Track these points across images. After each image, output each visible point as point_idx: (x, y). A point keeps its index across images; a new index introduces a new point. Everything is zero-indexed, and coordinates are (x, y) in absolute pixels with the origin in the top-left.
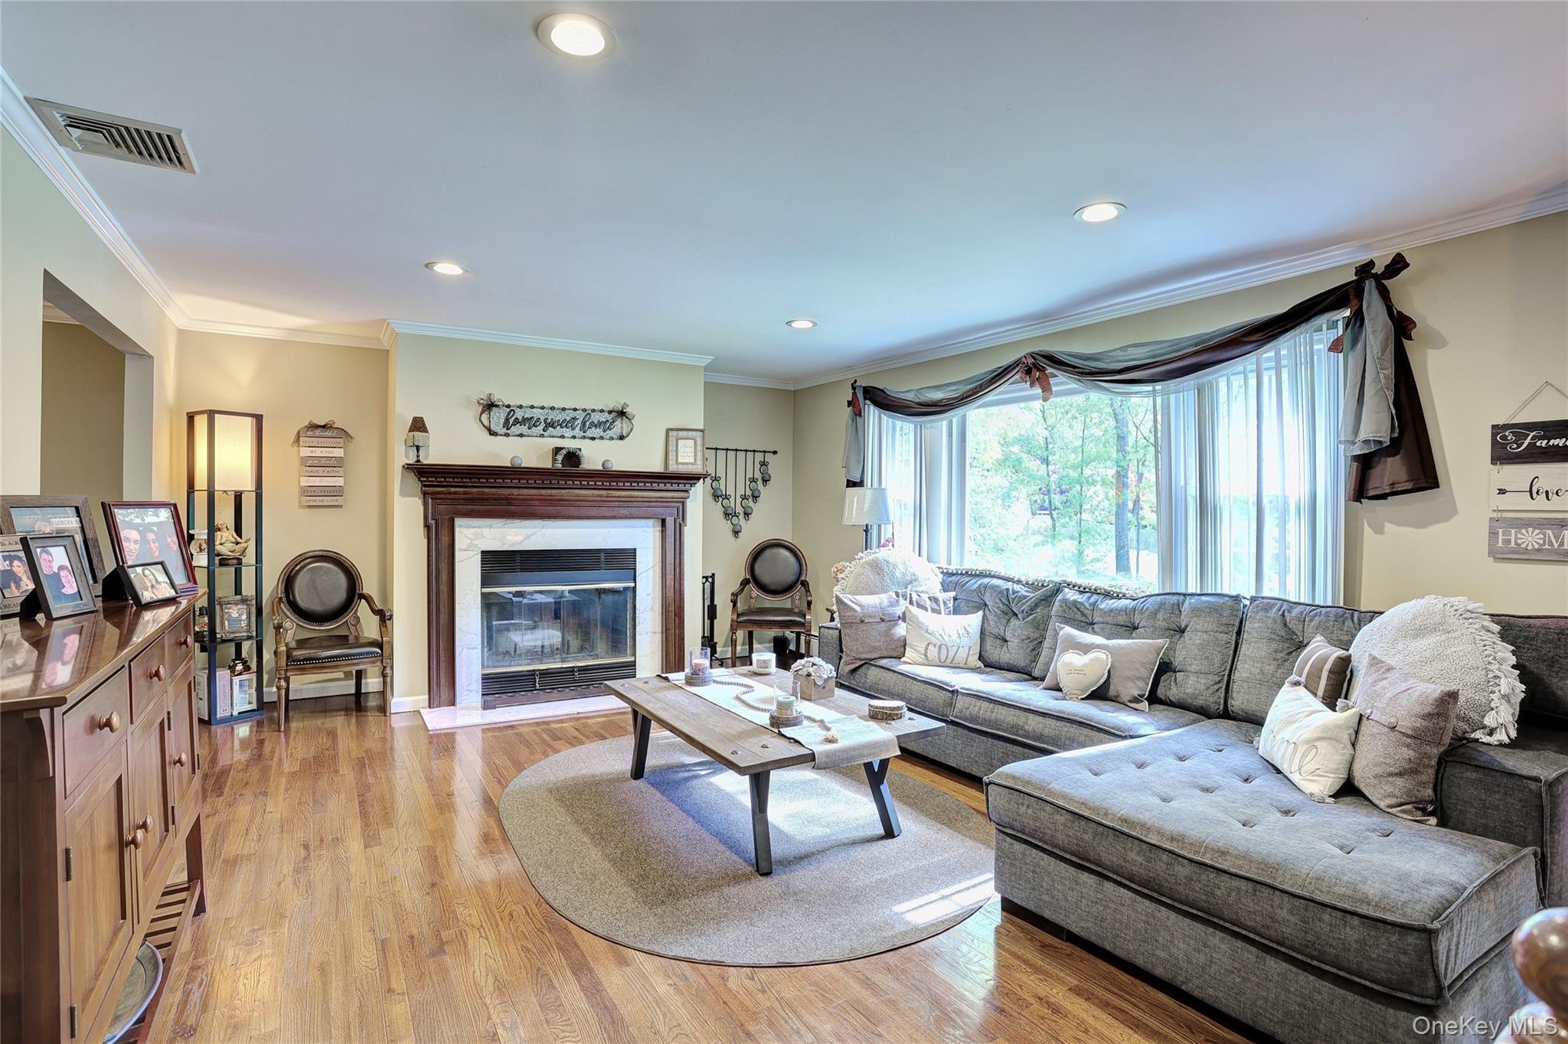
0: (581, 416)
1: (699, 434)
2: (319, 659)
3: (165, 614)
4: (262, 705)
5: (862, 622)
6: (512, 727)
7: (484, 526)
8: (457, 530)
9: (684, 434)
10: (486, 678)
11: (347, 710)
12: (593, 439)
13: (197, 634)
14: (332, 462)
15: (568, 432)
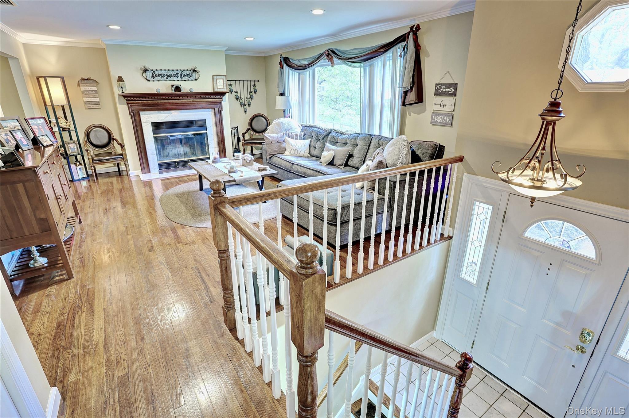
0: (180, 72)
1: (224, 77)
2: (103, 160)
3: (51, 149)
4: (88, 175)
5: (272, 143)
6: (168, 179)
7: (151, 114)
8: (141, 116)
9: (219, 77)
10: (159, 164)
11: (116, 176)
12: (185, 81)
13: (61, 154)
14: (93, 92)
15: (176, 79)
